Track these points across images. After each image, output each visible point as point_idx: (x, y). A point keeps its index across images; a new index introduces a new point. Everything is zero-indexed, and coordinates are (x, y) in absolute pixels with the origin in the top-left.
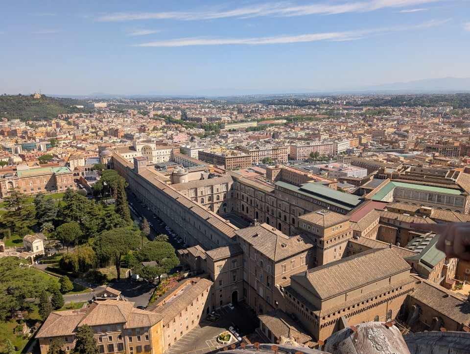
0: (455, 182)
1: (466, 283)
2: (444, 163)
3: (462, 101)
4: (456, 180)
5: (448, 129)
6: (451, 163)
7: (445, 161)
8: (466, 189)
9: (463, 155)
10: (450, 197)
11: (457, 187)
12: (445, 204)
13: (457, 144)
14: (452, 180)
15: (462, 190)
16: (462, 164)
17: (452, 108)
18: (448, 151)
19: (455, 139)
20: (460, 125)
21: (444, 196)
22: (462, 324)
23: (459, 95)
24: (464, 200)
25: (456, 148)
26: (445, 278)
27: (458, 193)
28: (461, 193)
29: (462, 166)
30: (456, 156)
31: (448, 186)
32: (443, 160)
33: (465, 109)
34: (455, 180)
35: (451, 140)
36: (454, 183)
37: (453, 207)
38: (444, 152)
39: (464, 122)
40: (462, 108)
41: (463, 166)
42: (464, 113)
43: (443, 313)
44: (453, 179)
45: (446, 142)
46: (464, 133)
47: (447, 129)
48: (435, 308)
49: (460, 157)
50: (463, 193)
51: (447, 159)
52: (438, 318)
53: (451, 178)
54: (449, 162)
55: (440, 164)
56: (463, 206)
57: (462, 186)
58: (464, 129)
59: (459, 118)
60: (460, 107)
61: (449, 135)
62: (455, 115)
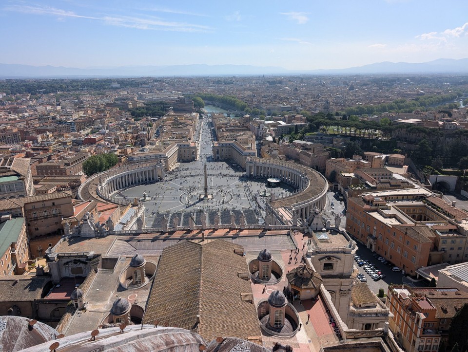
0: (9, 168)
1: (38, 260)
2: (6, 151)
3: (13, 87)
4: (11, 167)
5: (4, 115)
6: (12, 150)
7: (6, 149)
8: (22, 174)
9: (23, 140)
10: (9, 184)
11: (13, 173)
12: (6, 192)
13: (15, 130)
14: (6, 168)
15: (18, 175)
16: (24, 149)
17: (5, 94)
18: (8, 138)
19: (13, 126)
20: (15, 111)
21: (3, 185)
22: (34, 299)
23: (9, 81)
24: (23, 184)
25: (15, 134)
26: (17, 264)
27: (16, 178)
28: (18, 178)
29: (23, 151)
30: (17, 142)
31: (4, 174)
32: (4, 149)
33: (18, 94)
34: (9, 167)
35: (9, 127)
36: (9, 170)
37: (15, 194)
38: (4, 140)
39: (18, 108)
40: (15, 94)
41: (25, 150)
42: (18, 98)
43: (15, 300)
44: (8, 167)
45: (3, 129)
46: (21, 118)
47: (3, 117)
48: (7, 300)
49: (21, 143)
50: (20, 178)
51: (8, 146)
52: (12, 308)
53: (6, 166)
54: (10, 150)
55: (2, 153)
56: (24, 190)
57: (18, 171)
58: (20, 115)
59: (13, 104)
60: (13, 93)
61: (6, 122)
62: (9, 102)
